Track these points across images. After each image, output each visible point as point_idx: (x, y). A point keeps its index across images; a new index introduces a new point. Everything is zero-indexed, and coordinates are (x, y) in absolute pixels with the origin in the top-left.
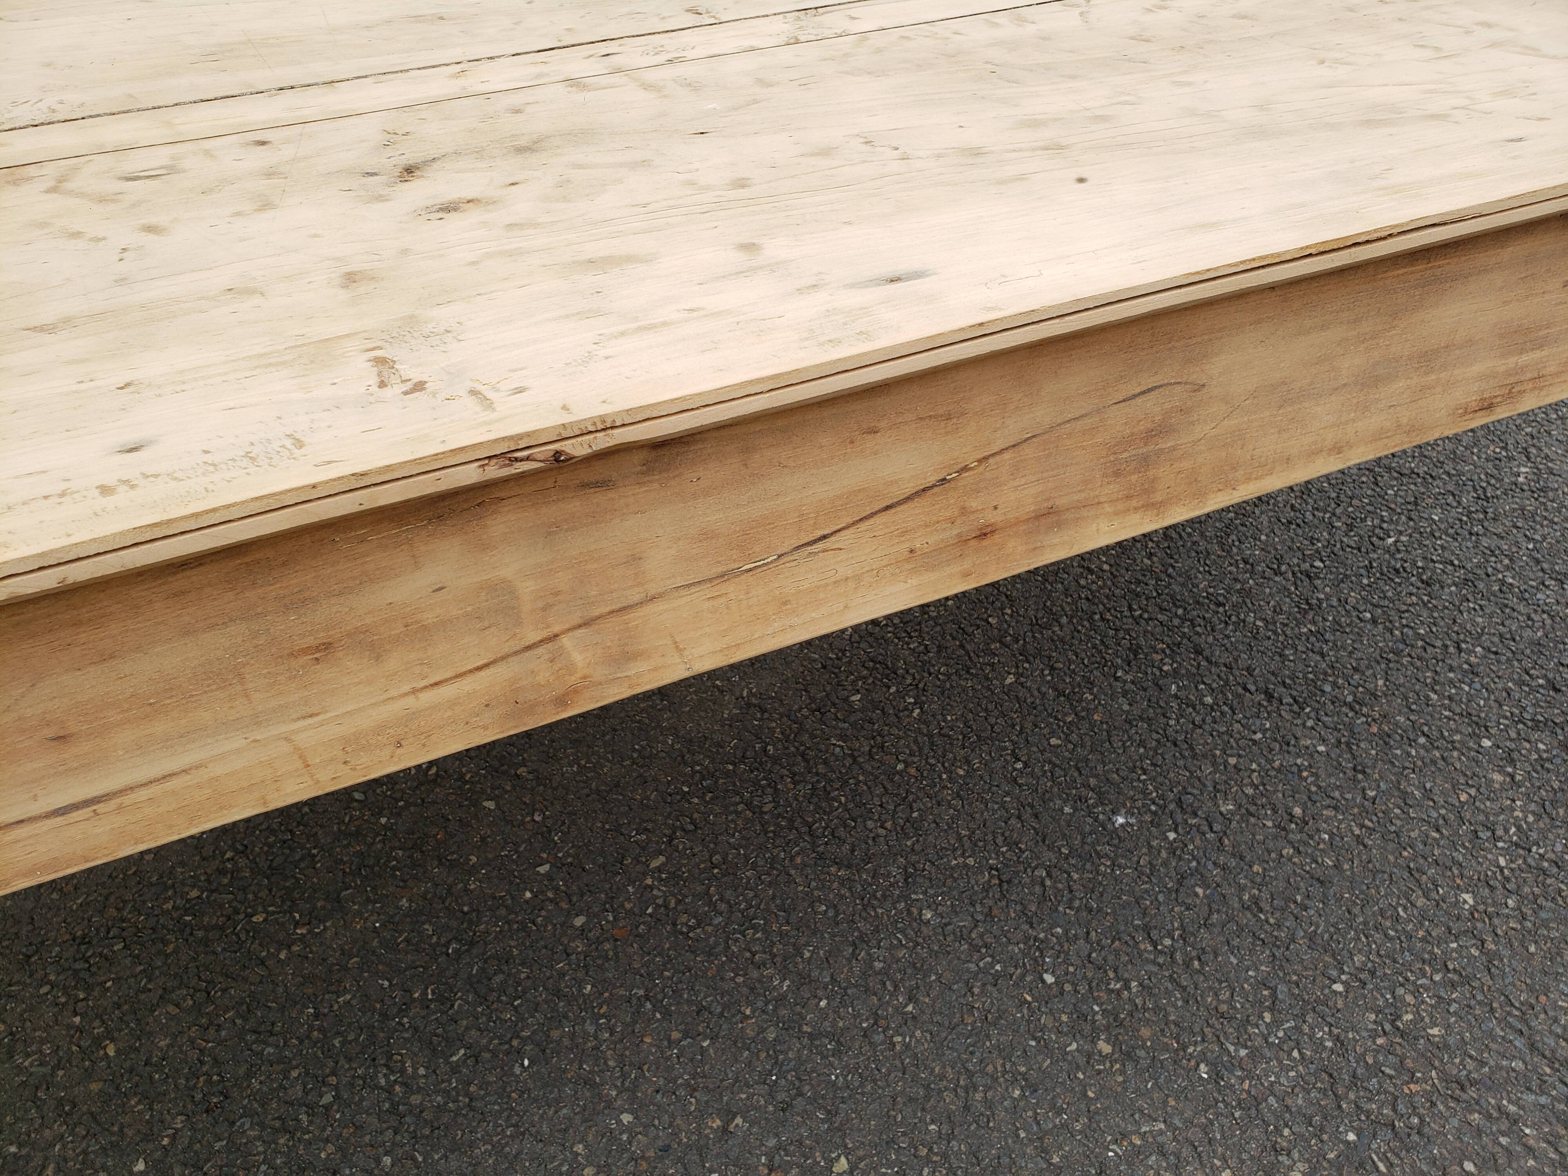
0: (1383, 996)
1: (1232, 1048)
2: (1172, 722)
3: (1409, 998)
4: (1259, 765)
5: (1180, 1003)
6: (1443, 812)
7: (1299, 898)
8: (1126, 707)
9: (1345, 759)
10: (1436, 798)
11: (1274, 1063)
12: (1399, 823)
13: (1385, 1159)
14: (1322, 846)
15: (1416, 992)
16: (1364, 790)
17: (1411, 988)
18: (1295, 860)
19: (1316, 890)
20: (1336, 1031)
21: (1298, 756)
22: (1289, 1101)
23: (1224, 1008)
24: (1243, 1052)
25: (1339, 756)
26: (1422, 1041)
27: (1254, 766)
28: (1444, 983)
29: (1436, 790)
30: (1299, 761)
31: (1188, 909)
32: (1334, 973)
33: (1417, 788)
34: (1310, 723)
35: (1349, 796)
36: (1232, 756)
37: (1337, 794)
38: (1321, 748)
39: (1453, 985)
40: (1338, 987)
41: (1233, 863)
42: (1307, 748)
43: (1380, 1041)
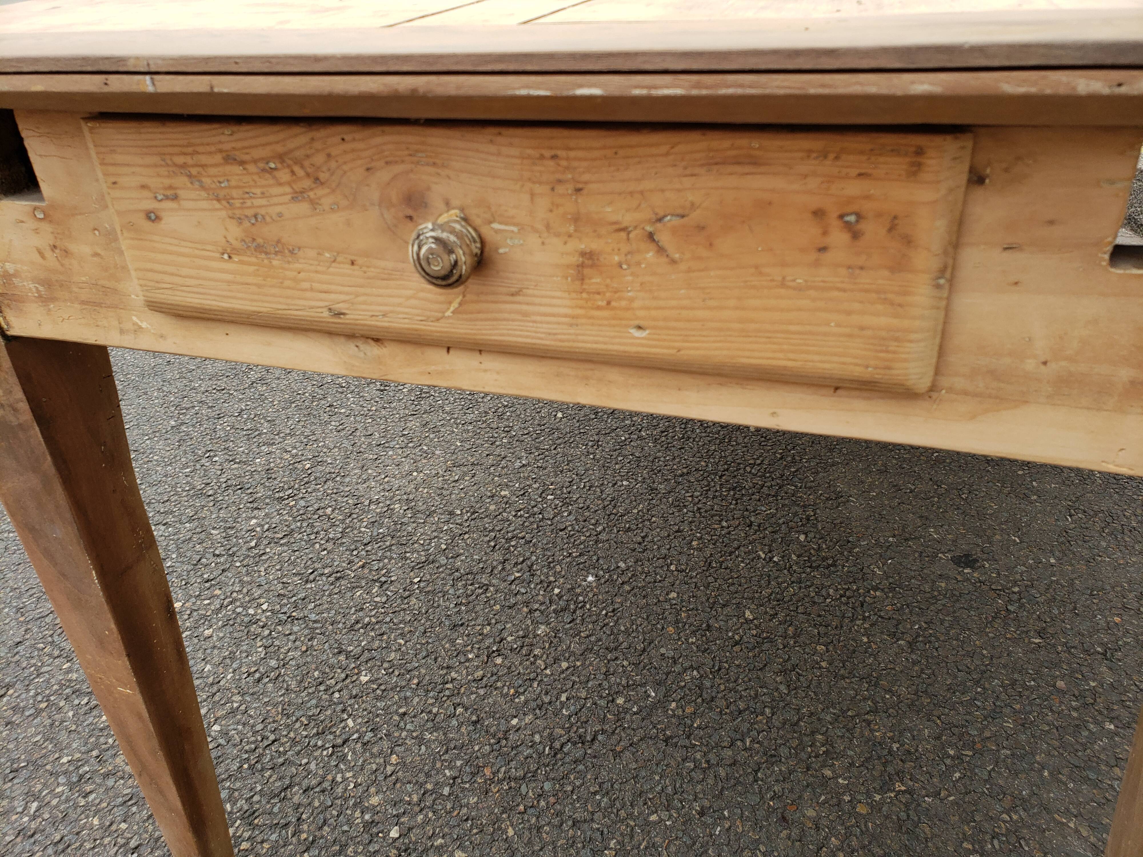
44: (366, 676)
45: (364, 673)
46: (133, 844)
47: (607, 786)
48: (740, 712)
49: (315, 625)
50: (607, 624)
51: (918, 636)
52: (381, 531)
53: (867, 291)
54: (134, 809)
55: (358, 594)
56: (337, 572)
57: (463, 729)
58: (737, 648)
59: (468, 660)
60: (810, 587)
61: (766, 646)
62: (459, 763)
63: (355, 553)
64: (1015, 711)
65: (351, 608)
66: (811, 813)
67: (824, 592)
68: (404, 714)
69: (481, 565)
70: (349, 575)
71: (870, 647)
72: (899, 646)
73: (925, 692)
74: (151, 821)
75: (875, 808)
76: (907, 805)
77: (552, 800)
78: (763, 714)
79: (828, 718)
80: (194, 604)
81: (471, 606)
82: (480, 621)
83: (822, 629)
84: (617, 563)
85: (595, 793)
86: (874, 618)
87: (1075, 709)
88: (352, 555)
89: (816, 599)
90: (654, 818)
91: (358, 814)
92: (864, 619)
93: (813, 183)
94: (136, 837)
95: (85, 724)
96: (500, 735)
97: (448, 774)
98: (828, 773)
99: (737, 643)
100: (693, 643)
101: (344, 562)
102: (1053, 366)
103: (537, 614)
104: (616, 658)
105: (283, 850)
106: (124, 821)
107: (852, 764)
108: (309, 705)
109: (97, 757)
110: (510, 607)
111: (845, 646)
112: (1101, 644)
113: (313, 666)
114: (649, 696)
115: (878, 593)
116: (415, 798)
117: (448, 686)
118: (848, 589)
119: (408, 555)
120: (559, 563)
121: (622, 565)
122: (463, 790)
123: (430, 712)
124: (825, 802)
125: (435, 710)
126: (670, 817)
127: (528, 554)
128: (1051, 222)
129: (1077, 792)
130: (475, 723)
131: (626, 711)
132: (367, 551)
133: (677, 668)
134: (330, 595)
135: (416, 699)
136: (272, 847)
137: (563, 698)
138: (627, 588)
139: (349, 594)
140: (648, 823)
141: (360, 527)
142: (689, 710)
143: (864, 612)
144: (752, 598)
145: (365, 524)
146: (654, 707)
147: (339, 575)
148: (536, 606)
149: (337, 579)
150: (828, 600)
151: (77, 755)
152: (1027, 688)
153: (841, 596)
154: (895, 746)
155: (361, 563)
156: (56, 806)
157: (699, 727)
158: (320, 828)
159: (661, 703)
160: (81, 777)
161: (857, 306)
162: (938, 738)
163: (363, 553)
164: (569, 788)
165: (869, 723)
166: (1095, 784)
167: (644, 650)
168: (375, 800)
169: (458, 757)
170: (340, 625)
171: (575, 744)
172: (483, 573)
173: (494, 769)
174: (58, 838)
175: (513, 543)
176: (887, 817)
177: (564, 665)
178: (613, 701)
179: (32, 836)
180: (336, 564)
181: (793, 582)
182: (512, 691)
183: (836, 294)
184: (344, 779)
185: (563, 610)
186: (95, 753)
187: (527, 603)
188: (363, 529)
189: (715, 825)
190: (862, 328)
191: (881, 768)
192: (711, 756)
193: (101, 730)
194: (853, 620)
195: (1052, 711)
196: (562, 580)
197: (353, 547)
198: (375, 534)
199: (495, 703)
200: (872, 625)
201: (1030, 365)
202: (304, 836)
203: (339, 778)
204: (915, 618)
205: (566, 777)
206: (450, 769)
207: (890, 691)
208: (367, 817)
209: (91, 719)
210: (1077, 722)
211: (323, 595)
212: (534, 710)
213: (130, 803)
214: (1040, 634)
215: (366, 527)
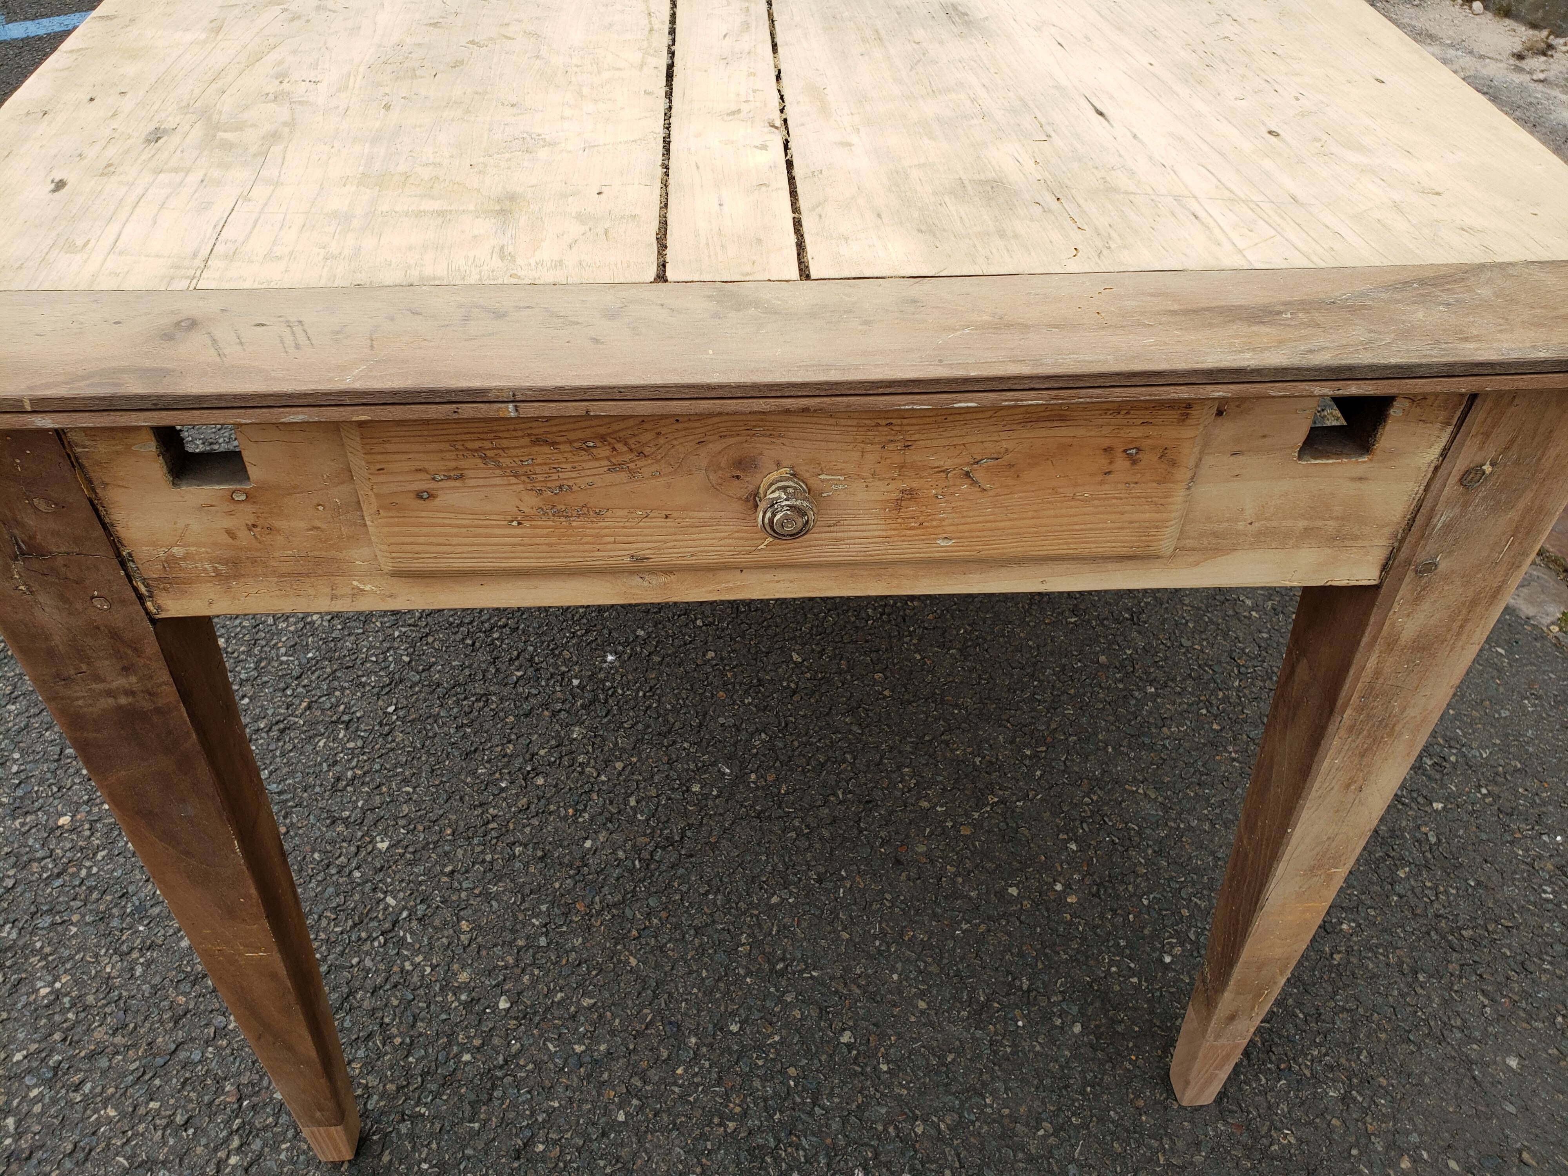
0: (365, 731)
1: (403, 629)
2: (686, 745)
3: (351, 745)
4: (603, 783)
5: (451, 619)
6: (464, 895)
7: (469, 730)
8: (721, 720)
9: (566, 855)
10: (479, 899)
11: (378, 645)
12: (478, 849)
13: (287, 663)
14: (497, 775)
15: (353, 753)
16: (525, 846)
17: (356, 752)
18: (499, 748)
19: (466, 745)
20: (368, 688)
21: (592, 818)
22: (352, 638)
23: (430, 639)
24: (397, 634)
25: (571, 853)
26: (322, 730)
27: (603, 778)
28: (343, 773)
29: (485, 907)
30: (586, 816)
31: (511, 660)
32: (401, 713)
33: (497, 893)
34: (621, 854)
35: (527, 830)
36: (624, 768)
37: (535, 822)
38: (588, 844)
39: (338, 779)
40: (391, 709)
41: (526, 707)
42: (596, 833)
43: (342, 707)
44: (383, 841)
45: (378, 839)
46: (179, 1119)
47: (716, 882)
48: (822, 765)
49: (284, 797)
50: (650, 707)
51: (966, 640)
52: (310, 655)
53: (1139, 497)
54: (157, 1082)
55: (321, 744)
56: (277, 723)
57: (532, 869)
58: (796, 698)
59: (503, 790)
60: (847, 611)
61: (824, 688)
62: (544, 908)
63: (289, 692)
64: (1072, 697)
65: (321, 764)
66: (922, 849)
67: (864, 615)
68: (453, 872)
69: (467, 672)
70: (295, 723)
71: (925, 663)
72: (952, 655)
73: (989, 698)
74: (189, 1088)
75: (977, 826)
76: (1003, 814)
77: (664, 914)
78: (844, 761)
79: (908, 749)
80: (89, 813)
81: (476, 725)
82: (496, 740)
83: (873, 655)
84: (634, 631)
85: (707, 893)
86: (919, 631)
87: (1121, 681)
88: (286, 696)
89: (858, 623)
90: (775, 900)
91: (450, 997)
92: (911, 634)
93: (1106, 431)
94: (179, 1111)
95: (19, 1006)
96: (578, 863)
97: (537, 923)
98: (925, 804)
99: (794, 692)
100: (750, 704)
101: (279, 707)
102: (1256, 525)
103: (563, 715)
104: (674, 742)
105: (379, 1063)
106: (152, 1100)
107: (944, 789)
108: (326, 895)
109: (64, 1040)
110: (526, 715)
111: (901, 668)
112: (1127, 610)
113: (308, 848)
114: (724, 774)
115: (916, 603)
116: (510, 960)
117: (491, 826)
118: (886, 605)
119: (364, 679)
120: (565, 647)
121: (640, 633)
122: (562, 934)
123: (484, 861)
124: (932, 833)
125: (488, 858)
126: (791, 894)
127: (521, 645)
128: (1264, 436)
129: (1138, 759)
130: (542, 859)
131: (706, 797)
132: (304, 686)
133: (743, 736)
134: (283, 755)
135: (460, 852)
136: (365, 1064)
137: (633, 802)
138: (656, 659)
139: (309, 748)
140: (772, 907)
141: (278, 656)
142: (771, 777)
143: (909, 627)
144: (794, 638)
145: (283, 650)
146: (734, 783)
147: (281, 726)
148: (559, 706)
149: (282, 731)
150: (870, 622)
151: (33, 1047)
152: (1075, 670)
153: (882, 614)
154: (978, 760)
155: (304, 704)
156: (43, 1113)
157: (787, 793)
158: (413, 1026)
159: (740, 778)
160: (56, 1068)
161: (1129, 508)
162: (1012, 742)
163: (300, 690)
164: (678, 897)
165: (947, 743)
166: (1151, 748)
167: (701, 725)
168: (464, 977)
169: (540, 902)
170: (317, 789)
171: (664, 848)
172: (473, 681)
173: (587, 901)
174: (70, 1147)
175: (496, 635)
176: (989, 831)
177: (619, 765)
178: (688, 790)
179: (29, 1157)
180: (270, 712)
181: (829, 610)
182: (571, 811)
183: (1114, 501)
184: (415, 966)
185: (592, 702)
186: (57, 1036)
187: (545, 706)
188: (284, 658)
189: (836, 888)
190: (1132, 522)
191: (969, 786)
192: (809, 820)
193: (47, 1006)
194: (900, 637)
195: (1101, 688)
196: (577, 668)
197: (282, 685)
198: (304, 661)
199: (556, 830)
200: (920, 640)
201: (1241, 526)
202: (398, 1041)
203: (408, 966)
204: (958, 622)
205: (669, 886)
206: (537, 916)
207: (956, 706)
208: (463, 997)
209: (24, 999)
210: (1124, 693)
211: (274, 757)
212: (604, 824)
213: (147, 1077)
214: (1074, 613)
215: (286, 655)
